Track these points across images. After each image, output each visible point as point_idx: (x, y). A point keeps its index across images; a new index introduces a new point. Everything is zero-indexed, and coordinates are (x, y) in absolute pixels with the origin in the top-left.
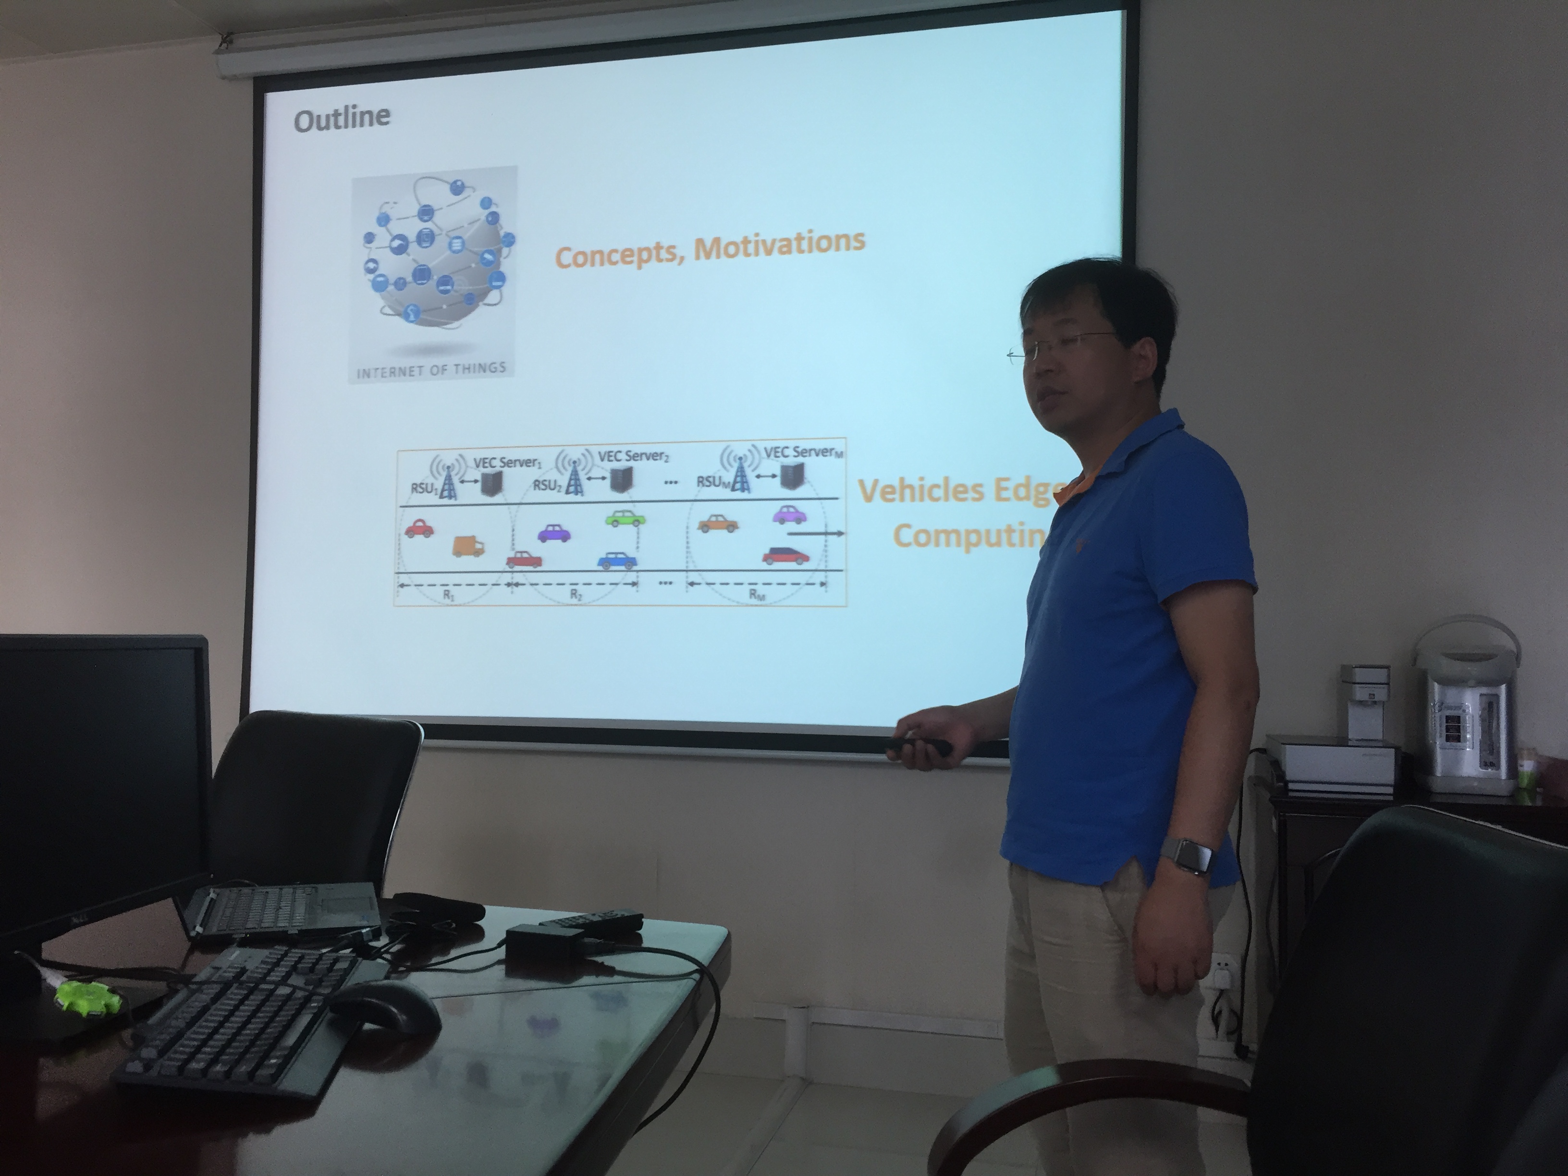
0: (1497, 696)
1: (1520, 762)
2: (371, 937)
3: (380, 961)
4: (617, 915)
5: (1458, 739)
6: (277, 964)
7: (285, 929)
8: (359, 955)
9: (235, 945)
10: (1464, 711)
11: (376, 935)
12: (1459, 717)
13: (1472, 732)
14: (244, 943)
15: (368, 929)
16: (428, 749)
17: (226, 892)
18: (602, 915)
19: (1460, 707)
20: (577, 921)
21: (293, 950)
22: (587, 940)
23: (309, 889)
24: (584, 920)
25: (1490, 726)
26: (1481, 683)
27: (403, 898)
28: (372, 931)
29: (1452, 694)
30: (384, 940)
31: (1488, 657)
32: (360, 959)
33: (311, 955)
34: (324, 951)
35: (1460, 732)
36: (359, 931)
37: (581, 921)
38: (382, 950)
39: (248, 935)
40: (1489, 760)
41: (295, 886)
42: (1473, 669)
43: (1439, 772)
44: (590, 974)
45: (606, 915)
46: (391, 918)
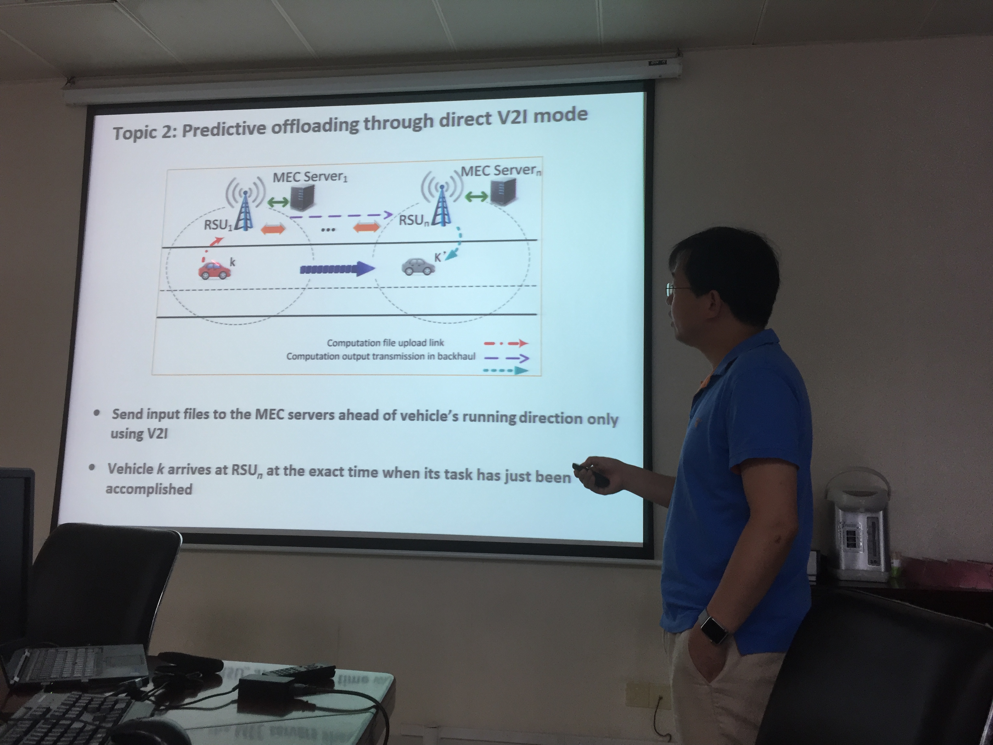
0: (877, 519)
1: (892, 561)
2: (141, 684)
3: (147, 702)
4: (317, 666)
5: (854, 546)
6: (73, 705)
7: (80, 678)
8: (132, 698)
9: (43, 690)
10: (858, 528)
11: (145, 683)
12: (855, 532)
13: (863, 541)
14: (48, 689)
15: (139, 679)
16: (185, 550)
17: (37, 652)
18: (307, 667)
19: (855, 525)
20: (290, 672)
21: (86, 695)
22: (297, 685)
23: (97, 649)
24: (294, 671)
25: (874, 537)
26: (867, 510)
27: (165, 656)
28: (142, 680)
29: (850, 518)
30: (150, 687)
31: (870, 494)
32: (133, 701)
33: (98, 697)
34: (107, 694)
35: (855, 541)
36: (132, 680)
37: (292, 672)
38: (150, 694)
39: (52, 683)
40: (874, 560)
41: (87, 647)
42: (863, 501)
43: (843, 567)
44: (298, 710)
45: (310, 667)
46: (156, 670)
